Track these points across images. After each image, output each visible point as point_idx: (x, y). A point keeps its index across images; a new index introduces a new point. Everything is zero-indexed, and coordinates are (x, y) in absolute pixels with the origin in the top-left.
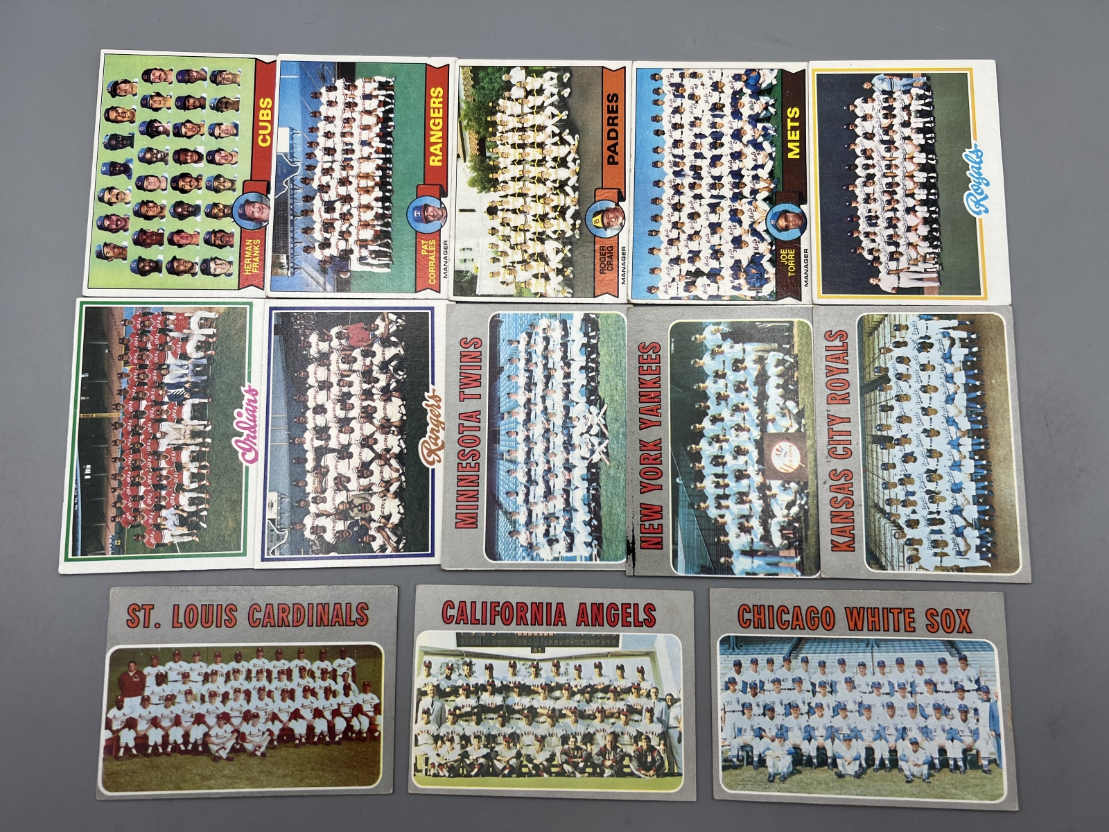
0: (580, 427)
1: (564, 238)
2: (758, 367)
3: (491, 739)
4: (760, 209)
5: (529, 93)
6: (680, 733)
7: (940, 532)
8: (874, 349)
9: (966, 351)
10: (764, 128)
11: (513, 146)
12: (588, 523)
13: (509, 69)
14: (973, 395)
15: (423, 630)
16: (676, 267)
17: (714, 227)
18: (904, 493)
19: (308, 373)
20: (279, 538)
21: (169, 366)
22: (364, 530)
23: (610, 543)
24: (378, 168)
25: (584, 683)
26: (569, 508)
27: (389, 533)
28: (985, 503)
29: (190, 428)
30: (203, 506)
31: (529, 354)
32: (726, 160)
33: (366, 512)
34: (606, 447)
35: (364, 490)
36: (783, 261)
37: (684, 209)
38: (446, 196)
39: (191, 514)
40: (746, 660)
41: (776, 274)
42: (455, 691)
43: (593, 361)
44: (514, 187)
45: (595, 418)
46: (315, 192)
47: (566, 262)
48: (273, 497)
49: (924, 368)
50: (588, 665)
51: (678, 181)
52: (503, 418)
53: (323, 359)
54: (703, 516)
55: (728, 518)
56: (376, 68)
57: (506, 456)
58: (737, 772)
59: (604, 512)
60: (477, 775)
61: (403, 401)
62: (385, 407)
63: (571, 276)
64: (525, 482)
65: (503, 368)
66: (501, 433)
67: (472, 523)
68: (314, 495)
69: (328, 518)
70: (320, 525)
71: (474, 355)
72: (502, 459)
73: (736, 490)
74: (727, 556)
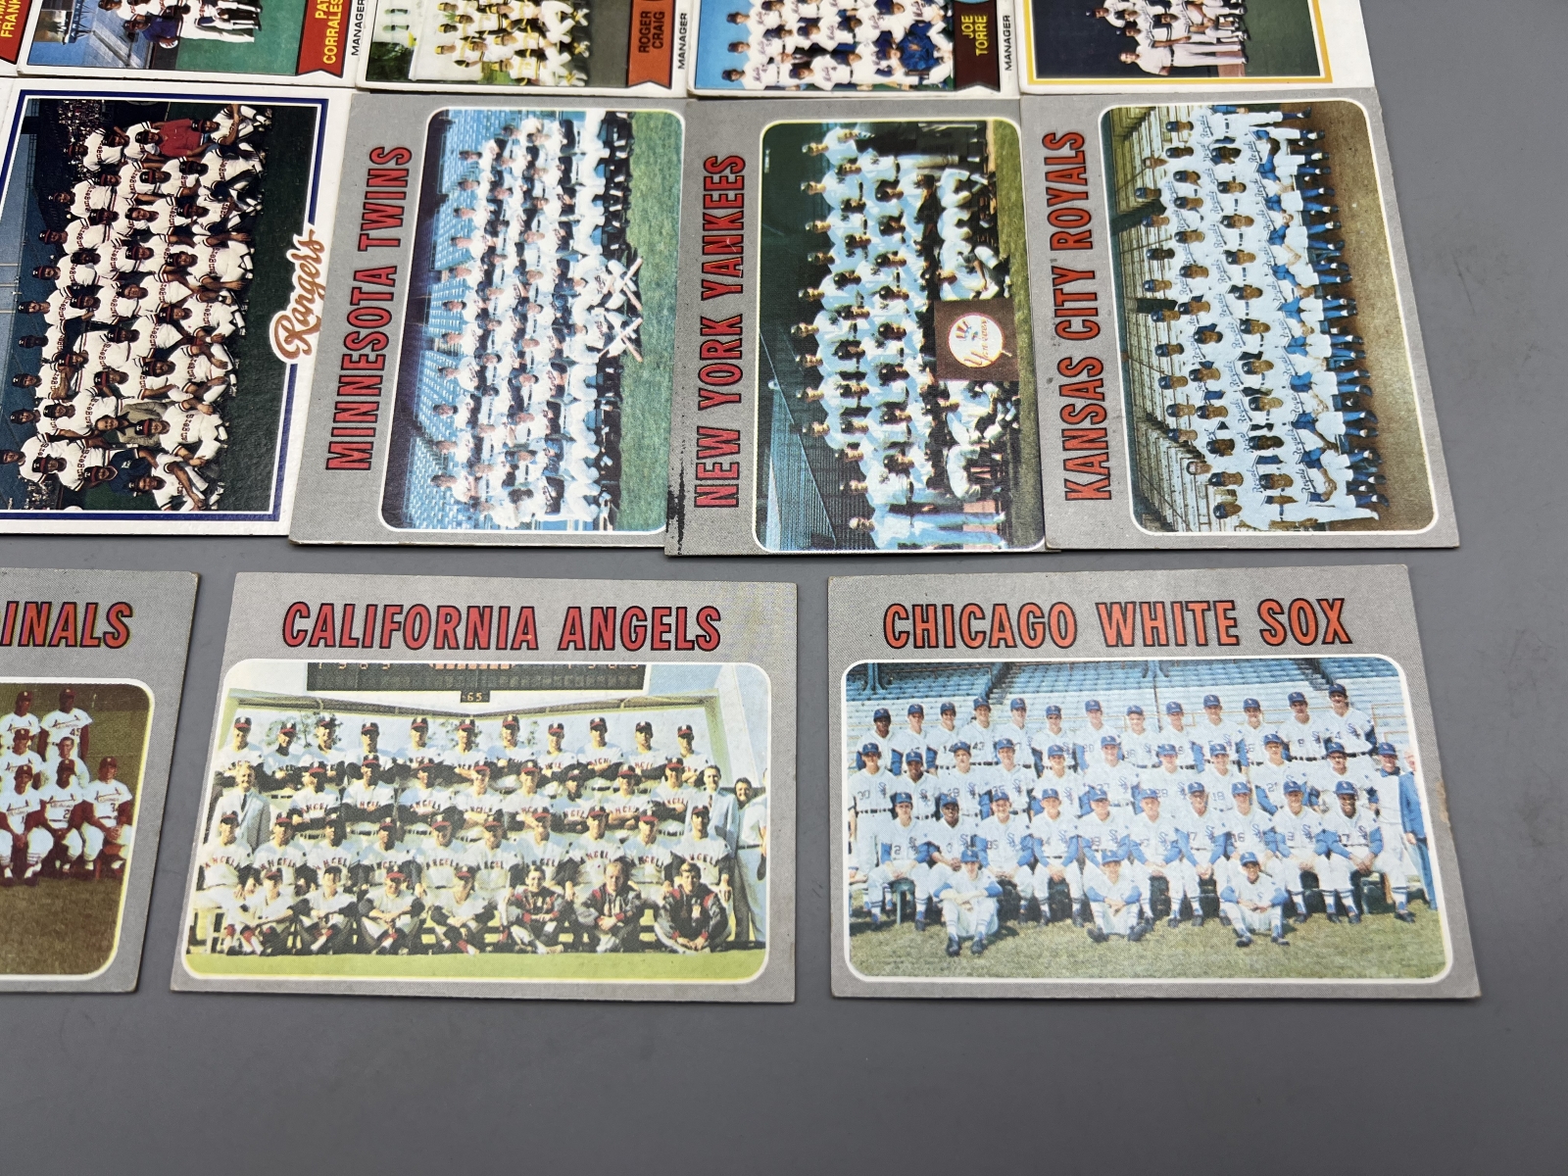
0: (588, 295)
2: (922, 193)
3: (361, 874)
6: (763, 859)
7: (1275, 460)
8: (1132, 159)
9: (1301, 159)
12: (595, 463)
14: (1319, 229)
15: (241, 658)
18: (1201, 394)
19: (72, 195)
22: (142, 468)
23: (636, 498)
25: (566, 760)
26: (556, 434)
27: (192, 474)
28: (1356, 408)
31: (499, 174)
33: (151, 435)
34: (636, 331)
35: (149, 397)
36: (967, 32)
40: (898, 709)
42: (294, 778)
43: (618, 186)
45: (618, 279)
47: (577, 32)
49: (1225, 187)
50: (577, 726)
52: (439, 279)
53: (107, 175)
54: (817, 446)
55: (866, 448)
57: (438, 343)
58: (881, 936)
59: (626, 444)
60: (323, 950)
61: (249, 248)
62: (212, 256)
63: (586, 54)
64: (472, 389)
65: (447, 196)
66: (433, 303)
67: (361, 461)
68: (51, 402)
69: (73, 445)
70: (53, 456)
71: (395, 174)
72: (432, 349)
73: (881, 400)
74: (864, 516)
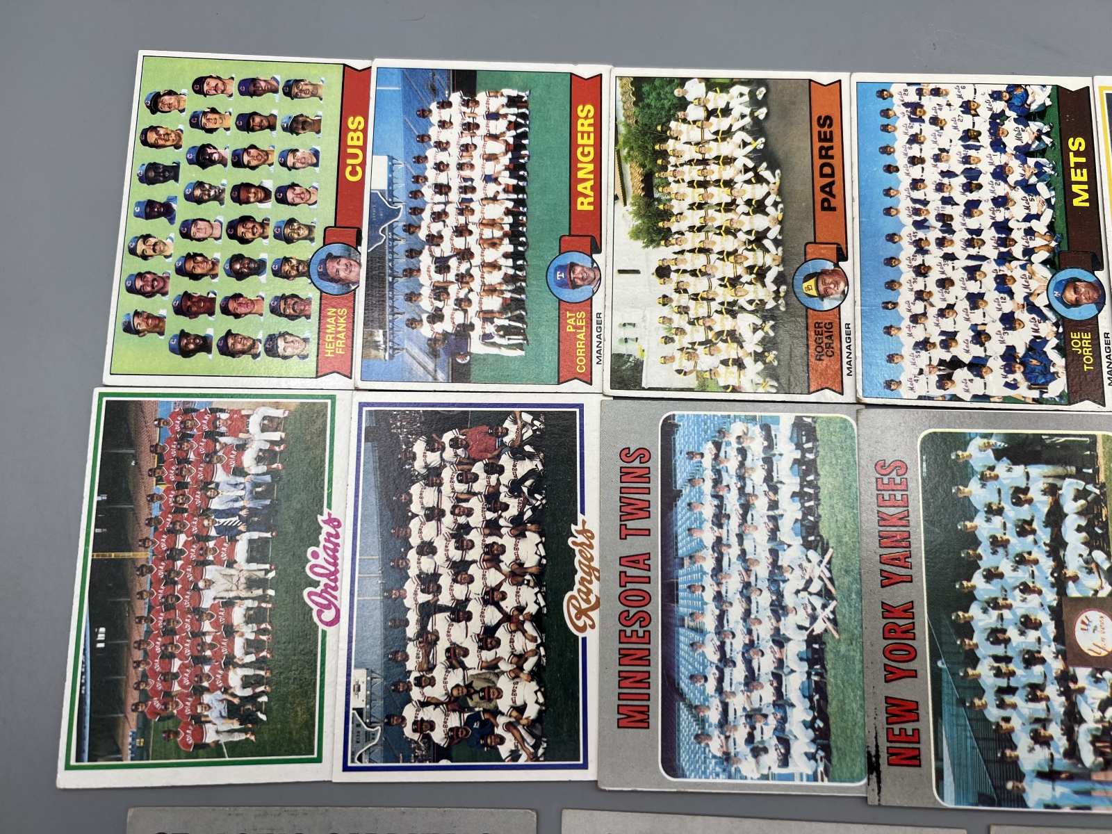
0: (793, 582)
1: (763, 310)
2: (1048, 499)
4: (1038, 276)
5: (711, 113)
10: (1038, 165)
11: (691, 184)
12: (810, 725)
13: (683, 81)
16: (923, 353)
17: (975, 300)
19: (410, 495)
20: (369, 737)
21: (217, 485)
22: (488, 727)
23: (843, 755)
24: (508, 212)
26: (781, 702)
27: (523, 732)
29: (246, 574)
30: (262, 688)
31: (718, 472)
32: (986, 206)
33: (490, 700)
34: (833, 612)
35: (487, 668)
36: (1076, 348)
37: (930, 274)
38: (599, 251)
39: (244, 699)
41: (1067, 367)
43: (810, 484)
44: (693, 240)
45: (816, 568)
46: (423, 244)
47: (767, 343)
48: (359, 676)
51: (921, 234)
52: (682, 566)
53: (433, 477)
54: (978, 717)
55: (1016, 723)
56: (504, 79)
57: (688, 621)
59: (832, 709)
61: (541, 537)
62: (516, 545)
63: (776, 363)
64: (716, 662)
65: (681, 491)
66: (681, 586)
67: (642, 721)
68: (417, 674)
69: (438, 709)
70: (425, 719)
71: (640, 472)
72: (683, 626)
73: (1025, 681)
74: (1017, 780)
